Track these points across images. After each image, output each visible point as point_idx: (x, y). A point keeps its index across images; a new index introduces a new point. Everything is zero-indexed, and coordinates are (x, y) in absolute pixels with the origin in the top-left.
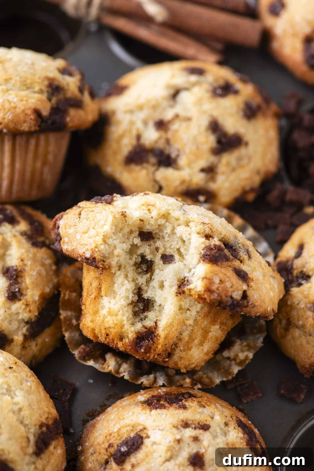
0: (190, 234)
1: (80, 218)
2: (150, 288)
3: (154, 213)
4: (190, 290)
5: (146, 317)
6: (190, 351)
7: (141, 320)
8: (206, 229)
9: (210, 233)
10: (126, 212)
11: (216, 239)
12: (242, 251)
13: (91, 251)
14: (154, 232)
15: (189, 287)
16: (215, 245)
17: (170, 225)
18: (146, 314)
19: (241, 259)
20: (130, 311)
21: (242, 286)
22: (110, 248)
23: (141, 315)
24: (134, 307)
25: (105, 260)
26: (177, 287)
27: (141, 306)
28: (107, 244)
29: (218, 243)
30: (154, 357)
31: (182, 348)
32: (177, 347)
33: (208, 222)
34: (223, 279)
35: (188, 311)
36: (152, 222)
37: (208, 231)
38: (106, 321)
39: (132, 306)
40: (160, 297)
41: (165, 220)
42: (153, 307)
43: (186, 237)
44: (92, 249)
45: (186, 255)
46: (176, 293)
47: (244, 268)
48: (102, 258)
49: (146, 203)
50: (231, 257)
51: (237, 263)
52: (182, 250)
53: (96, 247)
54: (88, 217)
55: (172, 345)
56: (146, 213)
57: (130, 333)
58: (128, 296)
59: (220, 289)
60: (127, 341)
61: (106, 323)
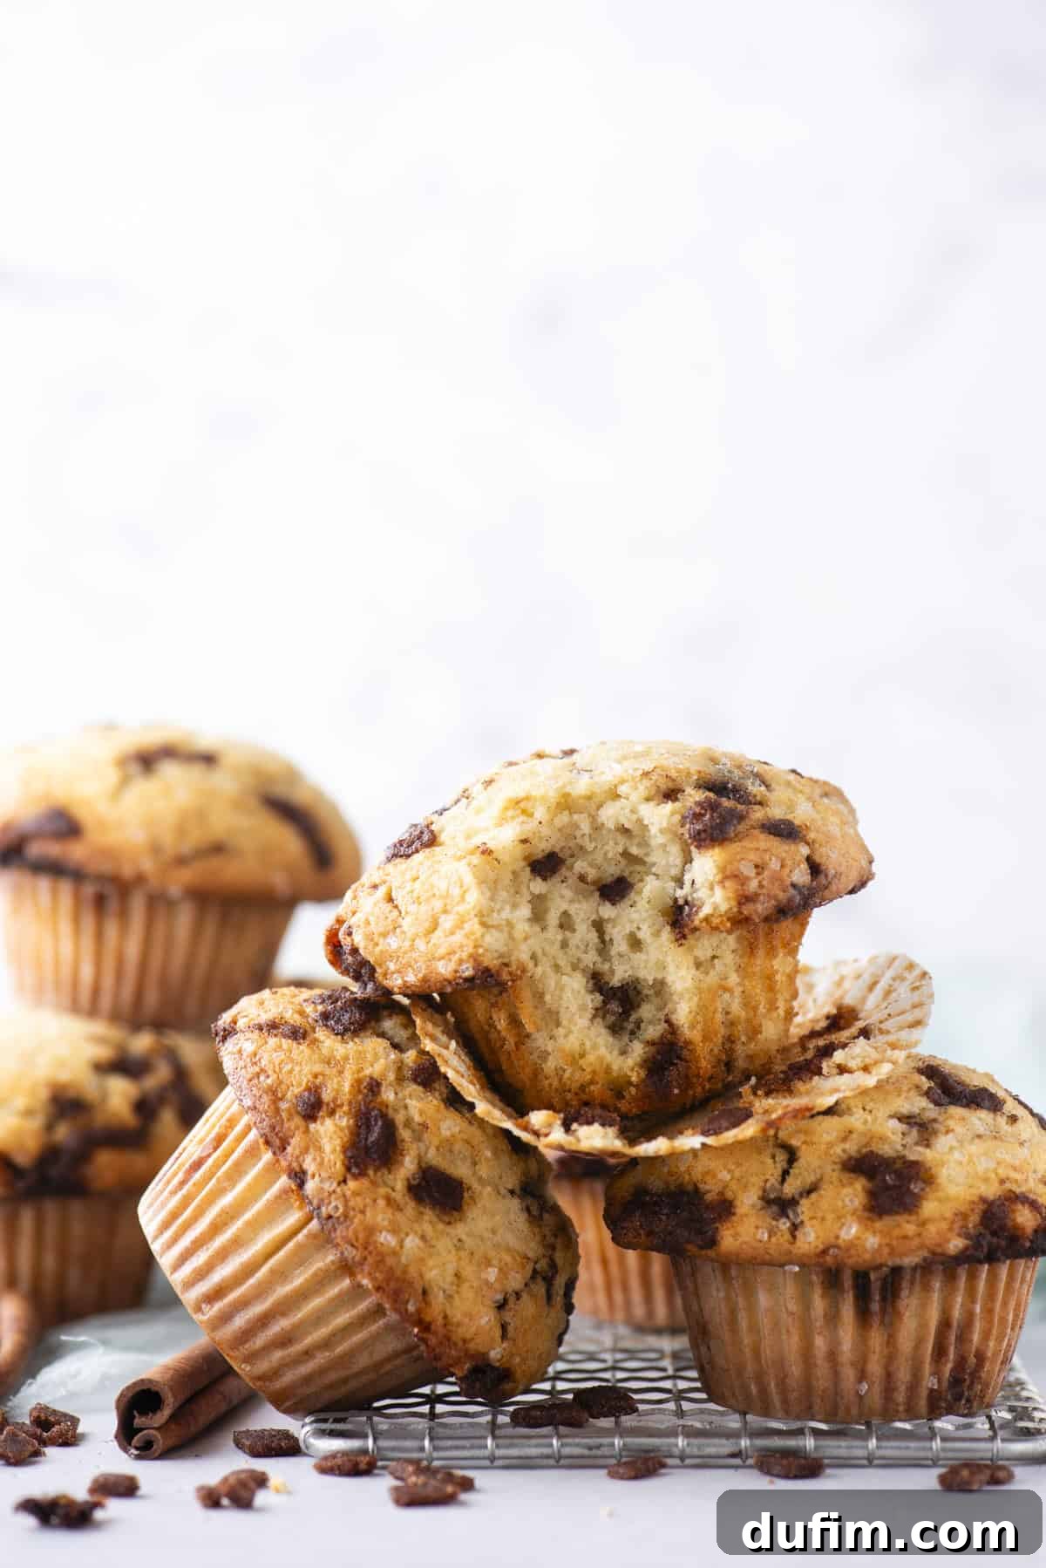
0: (633, 811)
1: (396, 907)
2: (616, 961)
3: (540, 813)
4: (707, 919)
5: (638, 1024)
6: (761, 1032)
7: (632, 1033)
8: (658, 784)
9: (671, 785)
10: (485, 844)
11: (689, 790)
12: (749, 782)
13: (471, 960)
14: (557, 850)
15: (702, 915)
16: (698, 804)
17: (582, 816)
18: (633, 1018)
19: (758, 798)
20: (604, 1031)
21: (798, 851)
22: (501, 931)
23: (625, 1024)
24: (604, 1018)
25: (506, 961)
26: (668, 928)
27: (615, 1006)
28: (493, 926)
29: (700, 796)
30: (703, 1088)
31: (743, 1039)
32: (733, 1042)
33: (652, 767)
34: (759, 861)
35: (716, 961)
36: (545, 831)
37: (664, 785)
38: (569, 1079)
39: (599, 1020)
40: (646, 967)
41: (566, 812)
42: (639, 993)
43: (629, 820)
44: (471, 956)
45: (647, 854)
46: (677, 940)
47: (777, 812)
48: (500, 960)
49: (510, 800)
50: (740, 807)
51: (758, 814)
52: (634, 850)
53: (476, 947)
54: (415, 895)
55: (723, 1044)
56: (523, 822)
57: (629, 1073)
58: (584, 1005)
59: (765, 883)
60: (633, 1090)
61: (569, 1082)
